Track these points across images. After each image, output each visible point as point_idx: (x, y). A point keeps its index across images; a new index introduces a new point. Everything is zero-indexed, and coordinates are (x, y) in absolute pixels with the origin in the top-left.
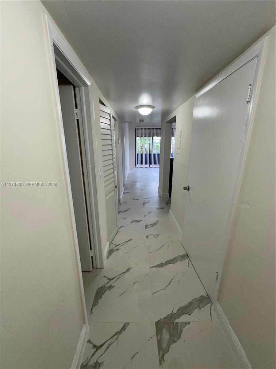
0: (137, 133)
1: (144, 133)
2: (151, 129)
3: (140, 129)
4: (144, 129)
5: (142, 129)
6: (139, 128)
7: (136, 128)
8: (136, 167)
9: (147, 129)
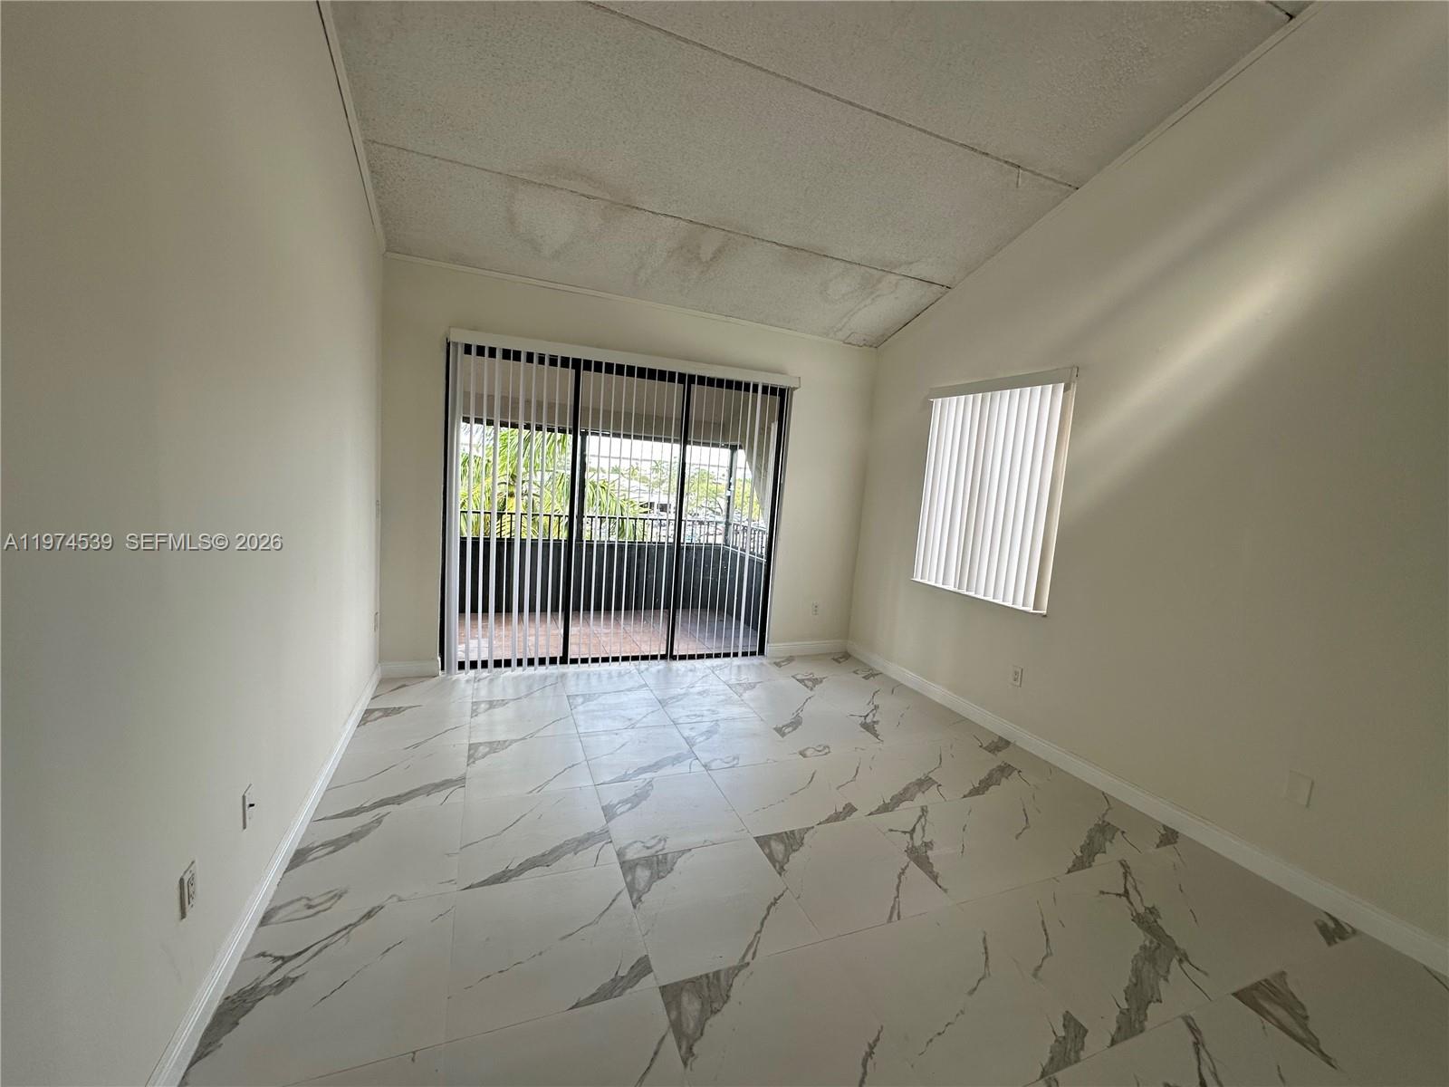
0: (467, 395)
1: (528, 402)
2: (588, 364)
3: (492, 352)
4: (530, 357)
5: (506, 354)
6: (487, 343)
7: (452, 339)
8: (443, 669)
9: (556, 365)
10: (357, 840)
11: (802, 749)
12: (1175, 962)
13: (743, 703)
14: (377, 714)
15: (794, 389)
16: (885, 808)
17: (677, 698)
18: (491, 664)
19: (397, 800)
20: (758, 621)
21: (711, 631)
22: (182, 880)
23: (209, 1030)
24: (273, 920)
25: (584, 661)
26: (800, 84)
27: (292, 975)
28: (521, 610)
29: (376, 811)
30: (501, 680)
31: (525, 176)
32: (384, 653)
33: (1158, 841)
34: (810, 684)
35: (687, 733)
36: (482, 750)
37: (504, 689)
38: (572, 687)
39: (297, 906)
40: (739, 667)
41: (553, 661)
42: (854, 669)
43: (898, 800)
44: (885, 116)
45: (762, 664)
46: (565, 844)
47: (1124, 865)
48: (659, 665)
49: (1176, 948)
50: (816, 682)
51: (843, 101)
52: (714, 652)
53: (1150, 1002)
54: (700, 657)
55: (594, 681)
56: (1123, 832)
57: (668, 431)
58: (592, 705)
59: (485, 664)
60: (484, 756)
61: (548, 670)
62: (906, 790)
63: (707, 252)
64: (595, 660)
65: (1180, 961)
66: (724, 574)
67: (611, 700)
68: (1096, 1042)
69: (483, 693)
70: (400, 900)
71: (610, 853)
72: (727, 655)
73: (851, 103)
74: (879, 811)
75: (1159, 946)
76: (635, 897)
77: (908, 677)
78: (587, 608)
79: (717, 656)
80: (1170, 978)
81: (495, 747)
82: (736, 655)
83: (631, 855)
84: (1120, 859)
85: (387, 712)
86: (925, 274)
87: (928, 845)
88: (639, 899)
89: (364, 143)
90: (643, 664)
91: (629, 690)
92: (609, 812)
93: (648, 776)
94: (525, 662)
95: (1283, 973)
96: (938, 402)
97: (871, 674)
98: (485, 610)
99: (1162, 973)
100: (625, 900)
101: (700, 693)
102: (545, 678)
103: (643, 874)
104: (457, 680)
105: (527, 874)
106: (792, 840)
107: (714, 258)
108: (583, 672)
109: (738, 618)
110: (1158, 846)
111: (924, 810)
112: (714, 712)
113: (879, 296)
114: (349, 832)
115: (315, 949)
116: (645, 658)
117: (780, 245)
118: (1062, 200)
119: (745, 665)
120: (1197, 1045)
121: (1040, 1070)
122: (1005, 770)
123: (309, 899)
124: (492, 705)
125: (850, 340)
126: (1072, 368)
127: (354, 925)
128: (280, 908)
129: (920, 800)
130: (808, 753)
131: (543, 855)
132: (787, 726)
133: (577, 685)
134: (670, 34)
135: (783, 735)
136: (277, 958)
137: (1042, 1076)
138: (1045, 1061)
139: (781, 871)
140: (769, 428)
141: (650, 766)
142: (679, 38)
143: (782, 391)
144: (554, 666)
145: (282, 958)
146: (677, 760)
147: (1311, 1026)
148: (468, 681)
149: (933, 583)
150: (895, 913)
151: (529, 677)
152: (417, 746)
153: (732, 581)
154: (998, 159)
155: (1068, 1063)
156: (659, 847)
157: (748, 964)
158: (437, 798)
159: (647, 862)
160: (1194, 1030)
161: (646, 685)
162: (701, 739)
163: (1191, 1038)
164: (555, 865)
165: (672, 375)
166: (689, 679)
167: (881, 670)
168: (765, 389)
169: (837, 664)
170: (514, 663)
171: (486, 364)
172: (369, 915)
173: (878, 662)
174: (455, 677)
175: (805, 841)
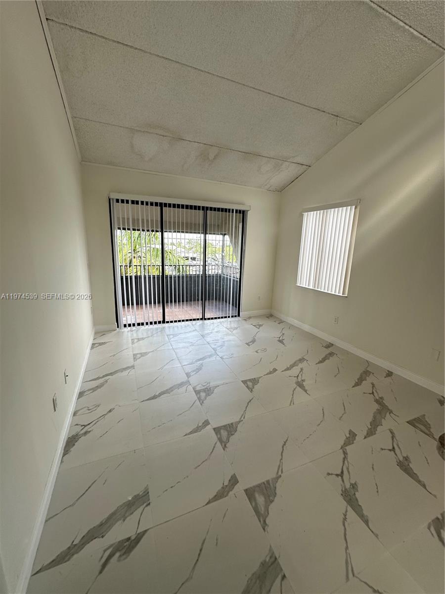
0: (118, 219)
2: (165, 205)
3: (127, 202)
4: (142, 203)
5: (133, 202)
7: (111, 197)
8: (118, 327)
9: (153, 205)
10: (100, 388)
11: (256, 350)
12: (388, 414)
13: (233, 335)
14: (97, 345)
15: (248, 211)
16: (288, 369)
17: (208, 334)
18: (136, 325)
19: (111, 374)
20: (237, 304)
21: (219, 308)
22: (53, 399)
23: (65, 447)
24: (77, 414)
25: (171, 322)
26: (248, 86)
27: (89, 430)
28: (146, 303)
29: (105, 378)
30: (140, 331)
31: (137, 128)
32: (95, 322)
33: (385, 375)
34: (258, 326)
35: (213, 347)
36: (139, 356)
37: (142, 334)
38: (167, 331)
39: (85, 409)
40: (230, 321)
41: (160, 322)
42: (274, 320)
43: (292, 366)
44: (283, 98)
45: (239, 320)
46: (174, 386)
47: (373, 384)
48: (200, 322)
49: (389, 409)
50: (260, 326)
51: (266, 92)
52: (220, 316)
53: (378, 426)
54: (216, 318)
55: (176, 329)
56: (373, 373)
57: (199, 230)
58: (176, 338)
59: (134, 325)
60: (140, 358)
61: (158, 326)
62: (295, 362)
63: (211, 156)
64: (175, 321)
65: (390, 413)
66: (223, 286)
67: (183, 336)
68: (359, 438)
69: (135, 335)
70: (120, 406)
71: (190, 388)
72: (226, 317)
73: (269, 93)
74: (285, 370)
75: (383, 409)
76: (201, 402)
77: (296, 322)
78: (171, 302)
79: (222, 318)
80: (386, 418)
81: (143, 355)
82: (229, 317)
83: (198, 388)
84: (371, 382)
85: (100, 344)
86: (301, 161)
87: (303, 381)
88: (203, 402)
89: (72, 118)
90: (194, 322)
91: (190, 332)
92: (188, 375)
93: (201, 362)
94: (149, 323)
95: (424, 415)
96: (305, 214)
97: (281, 322)
98: (132, 304)
99: (383, 417)
100: (198, 403)
101: (216, 332)
102: (157, 329)
103: (203, 395)
104: (124, 331)
105: (162, 396)
106: (255, 381)
107: (215, 158)
108: (171, 326)
109: (229, 303)
110: (385, 377)
111: (302, 369)
112: (223, 339)
113: (282, 171)
114: (96, 385)
115: (95, 422)
116: (194, 320)
117: (242, 152)
118: (354, 129)
119: (233, 321)
120: (393, 437)
121: (340, 446)
122: (331, 354)
123: (88, 407)
124: (139, 340)
125: (269, 189)
126: (358, 200)
127: (106, 415)
128: (79, 410)
129: (300, 365)
130: (259, 351)
131: (167, 390)
132: (251, 342)
133: (170, 331)
134: (196, 69)
135: (249, 346)
136: (82, 426)
137: (341, 448)
138: (342, 444)
139: (251, 391)
140: (239, 227)
141: (201, 359)
142: (199, 70)
143: (244, 212)
144: (160, 324)
145: (84, 425)
146: (210, 356)
147: (431, 430)
148: (128, 331)
149: (304, 286)
150: (292, 402)
151: (151, 329)
152: (114, 355)
153: (227, 288)
154: (329, 113)
155: (350, 444)
156: (208, 385)
157: (242, 420)
158: (125, 373)
159: (204, 391)
160: (392, 432)
161: (196, 330)
162: (219, 348)
163: (391, 435)
164: (172, 393)
165: (199, 207)
166: (211, 327)
167: (285, 320)
168: (236, 211)
169: (267, 319)
170: (145, 324)
171: (125, 207)
172: (110, 411)
173: (283, 317)
174: (123, 330)
175: (260, 381)
